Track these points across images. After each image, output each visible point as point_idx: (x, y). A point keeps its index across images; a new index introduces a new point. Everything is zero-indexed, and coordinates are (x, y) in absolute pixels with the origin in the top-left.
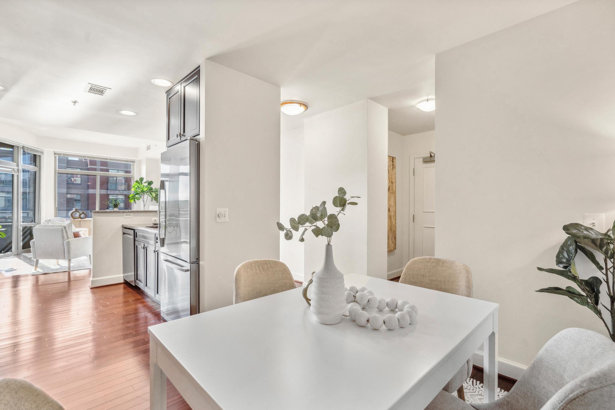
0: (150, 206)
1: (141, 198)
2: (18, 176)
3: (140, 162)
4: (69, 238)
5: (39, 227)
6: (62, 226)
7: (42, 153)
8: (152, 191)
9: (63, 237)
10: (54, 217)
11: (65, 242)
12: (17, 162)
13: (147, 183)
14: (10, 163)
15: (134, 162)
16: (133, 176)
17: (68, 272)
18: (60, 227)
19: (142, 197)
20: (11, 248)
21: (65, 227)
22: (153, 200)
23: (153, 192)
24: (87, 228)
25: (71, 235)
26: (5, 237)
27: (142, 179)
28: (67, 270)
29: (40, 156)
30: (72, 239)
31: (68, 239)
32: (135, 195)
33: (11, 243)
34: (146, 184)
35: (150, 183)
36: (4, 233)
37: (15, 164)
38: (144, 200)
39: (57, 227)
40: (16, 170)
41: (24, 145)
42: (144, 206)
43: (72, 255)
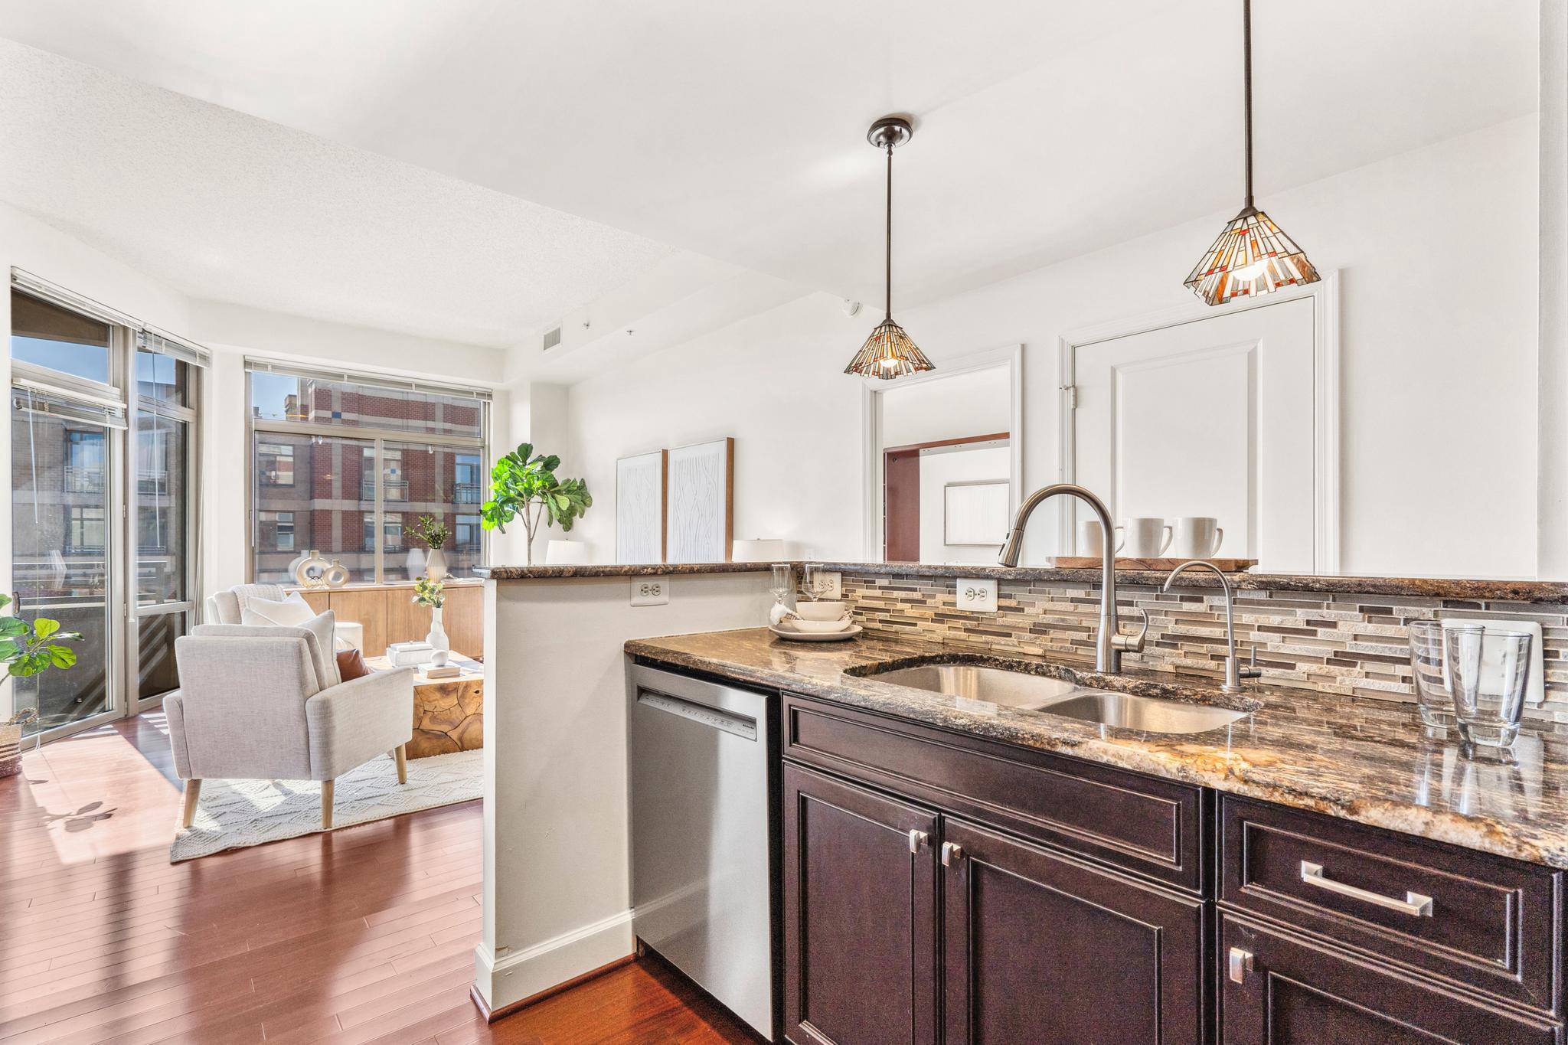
0: (550, 541)
1: (517, 515)
2: (125, 433)
3: (507, 395)
4: (327, 684)
5: (198, 638)
6: (295, 633)
7: (204, 358)
8: (555, 492)
9: (303, 684)
10: (245, 583)
11: (310, 705)
12: (122, 385)
13: (541, 463)
14: (97, 387)
15: (490, 396)
16: (487, 443)
17: (320, 838)
18: (287, 639)
19: (523, 511)
20: (101, 697)
21: (309, 638)
22: (555, 522)
23: (559, 492)
24: (353, 620)
25: (331, 670)
26: (71, 663)
27: (526, 450)
28: (319, 827)
29: (198, 369)
30: (338, 691)
31: (321, 690)
32: (504, 502)
33: (101, 678)
34: (539, 466)
35: (550, 463)
36: (69, 651)
37: (117, 391)
38: (529, 523)
39: (276, 639)
40: (119, 414)
41: (145, 324)
42: (530, 540)
43: (337, 758)
